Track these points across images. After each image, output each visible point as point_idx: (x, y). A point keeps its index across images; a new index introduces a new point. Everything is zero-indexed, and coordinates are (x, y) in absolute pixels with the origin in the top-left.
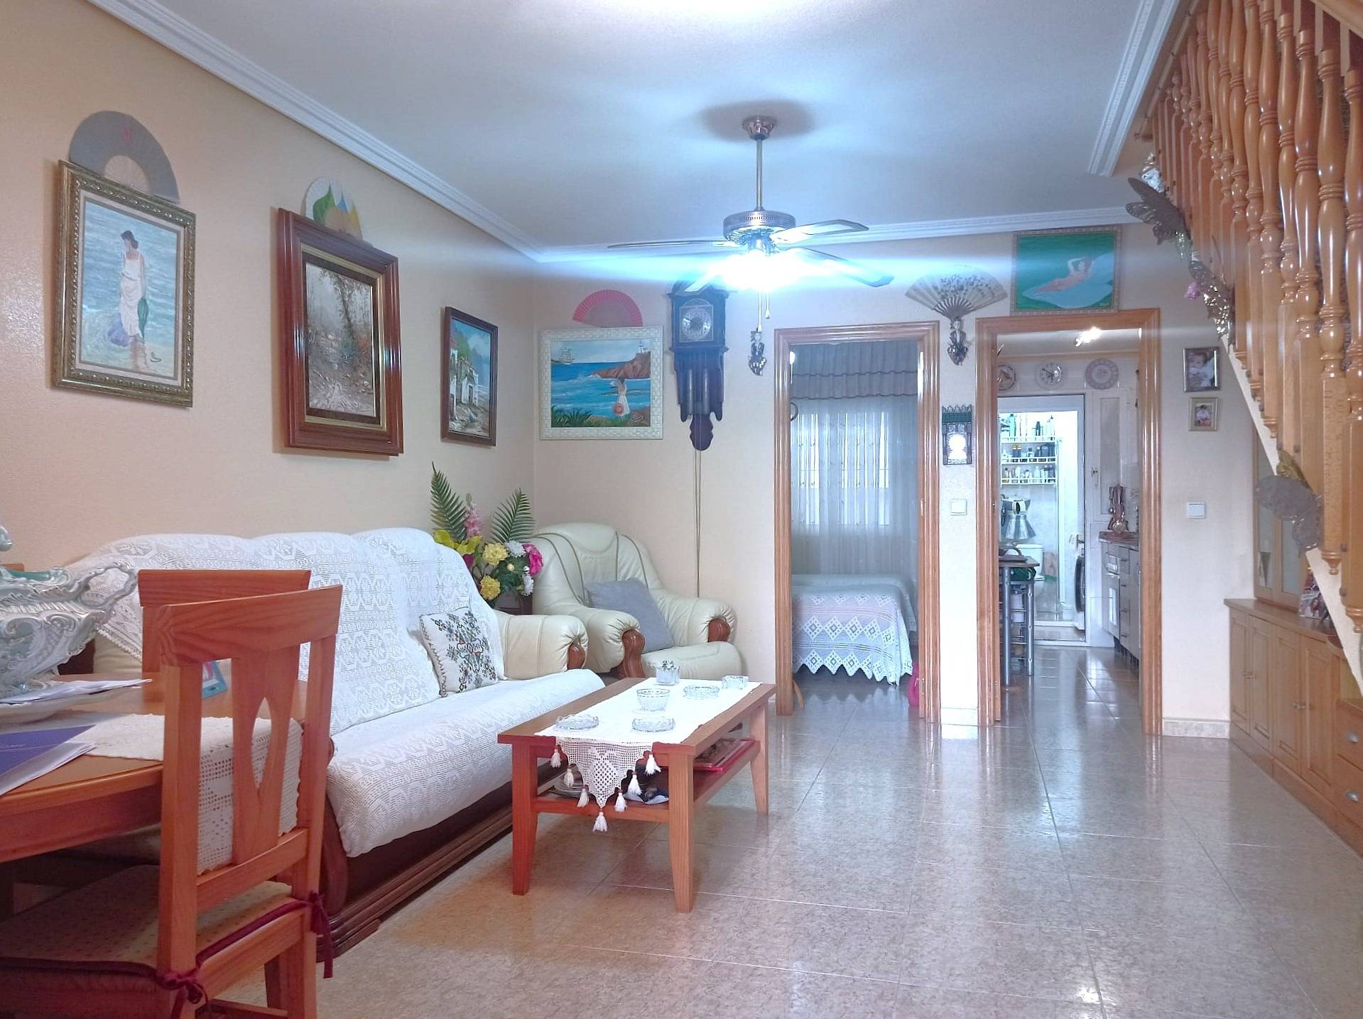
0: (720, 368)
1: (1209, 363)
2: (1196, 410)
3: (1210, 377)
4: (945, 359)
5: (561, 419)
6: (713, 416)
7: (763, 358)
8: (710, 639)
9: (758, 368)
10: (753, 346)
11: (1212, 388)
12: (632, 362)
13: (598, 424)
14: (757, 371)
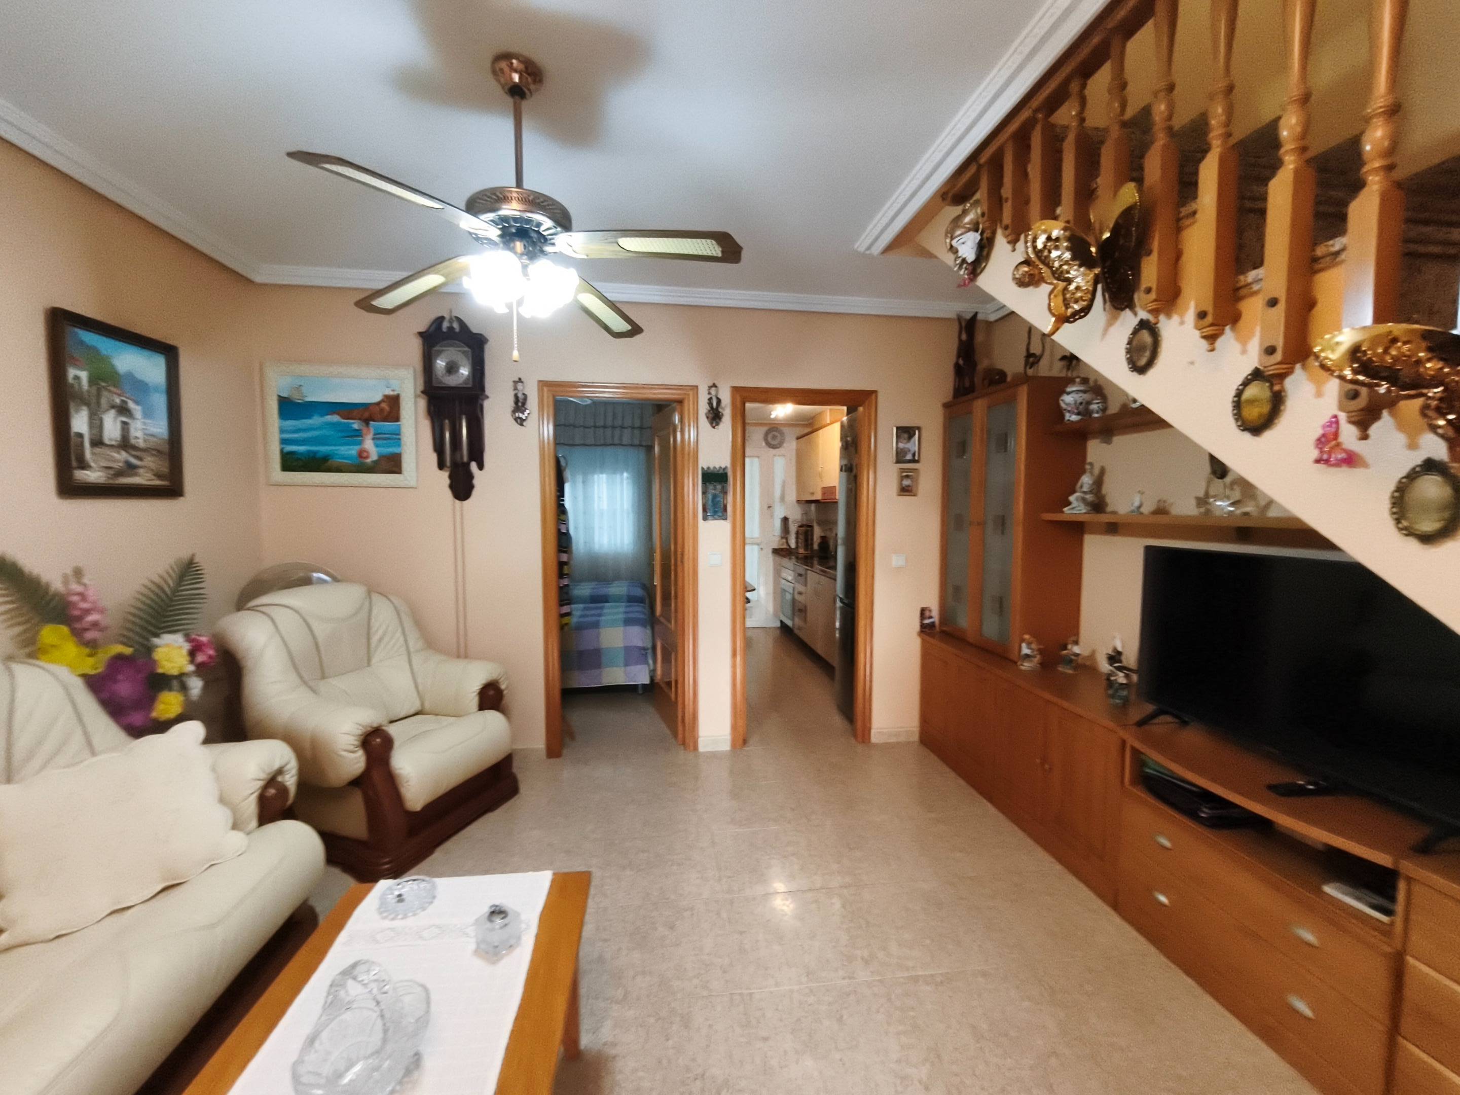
0: (480, 416)
1: (912, 440)
2: (902, 478)
3: (912, 452)
4: (704, 422)
5: (291, 463)
6: (474, 466)
7: (526, 409)
8: (482, 707)
9: (521, 419)
10: (516, 396)
11: (914, 461)
12: (378, 404)
13: (339, 469)
14: (521, 422)
